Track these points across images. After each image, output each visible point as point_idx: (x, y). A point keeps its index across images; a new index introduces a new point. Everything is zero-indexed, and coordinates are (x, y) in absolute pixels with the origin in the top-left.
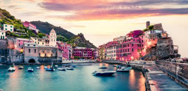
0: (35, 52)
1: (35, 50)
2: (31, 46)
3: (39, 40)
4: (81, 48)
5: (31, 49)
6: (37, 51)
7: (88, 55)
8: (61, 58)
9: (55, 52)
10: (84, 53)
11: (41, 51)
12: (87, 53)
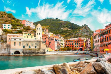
0: (20, 45)
1: (20, 43)
2: (17, 40)
3: (28, 34)
4: (73, 39)
7: (80, 46)
8: (44, 50)
9: (39, 45)
10: (76, 44)
11: (25, 44)
12: (78, 44)
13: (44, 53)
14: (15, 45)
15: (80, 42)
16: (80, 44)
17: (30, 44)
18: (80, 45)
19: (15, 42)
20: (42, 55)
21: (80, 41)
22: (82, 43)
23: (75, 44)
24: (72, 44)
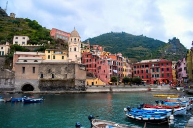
0: (34, 72)
1: (34, 68)
2: (29, 62)
5: (27, 67)
6: (36, 70)
7: (163, 75)
8: (83, 81)
9: (72, 71)
10: (153, 71)
11: (44, 69)
12: (159, 70)
13: (84, 88)
14: (24, 72)
15: (163, 67)
16: (162, 70)
17: (53, 70)
18: (163, 72)
19: (24, 66)
20: (77, 92)
21: (162, 64)
22: (168, 69)
23: (151, 70)
24: (147, 70)
